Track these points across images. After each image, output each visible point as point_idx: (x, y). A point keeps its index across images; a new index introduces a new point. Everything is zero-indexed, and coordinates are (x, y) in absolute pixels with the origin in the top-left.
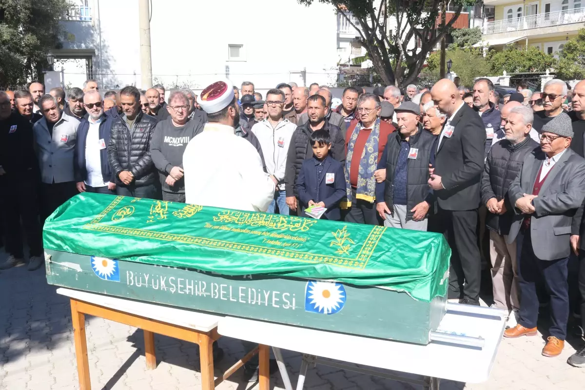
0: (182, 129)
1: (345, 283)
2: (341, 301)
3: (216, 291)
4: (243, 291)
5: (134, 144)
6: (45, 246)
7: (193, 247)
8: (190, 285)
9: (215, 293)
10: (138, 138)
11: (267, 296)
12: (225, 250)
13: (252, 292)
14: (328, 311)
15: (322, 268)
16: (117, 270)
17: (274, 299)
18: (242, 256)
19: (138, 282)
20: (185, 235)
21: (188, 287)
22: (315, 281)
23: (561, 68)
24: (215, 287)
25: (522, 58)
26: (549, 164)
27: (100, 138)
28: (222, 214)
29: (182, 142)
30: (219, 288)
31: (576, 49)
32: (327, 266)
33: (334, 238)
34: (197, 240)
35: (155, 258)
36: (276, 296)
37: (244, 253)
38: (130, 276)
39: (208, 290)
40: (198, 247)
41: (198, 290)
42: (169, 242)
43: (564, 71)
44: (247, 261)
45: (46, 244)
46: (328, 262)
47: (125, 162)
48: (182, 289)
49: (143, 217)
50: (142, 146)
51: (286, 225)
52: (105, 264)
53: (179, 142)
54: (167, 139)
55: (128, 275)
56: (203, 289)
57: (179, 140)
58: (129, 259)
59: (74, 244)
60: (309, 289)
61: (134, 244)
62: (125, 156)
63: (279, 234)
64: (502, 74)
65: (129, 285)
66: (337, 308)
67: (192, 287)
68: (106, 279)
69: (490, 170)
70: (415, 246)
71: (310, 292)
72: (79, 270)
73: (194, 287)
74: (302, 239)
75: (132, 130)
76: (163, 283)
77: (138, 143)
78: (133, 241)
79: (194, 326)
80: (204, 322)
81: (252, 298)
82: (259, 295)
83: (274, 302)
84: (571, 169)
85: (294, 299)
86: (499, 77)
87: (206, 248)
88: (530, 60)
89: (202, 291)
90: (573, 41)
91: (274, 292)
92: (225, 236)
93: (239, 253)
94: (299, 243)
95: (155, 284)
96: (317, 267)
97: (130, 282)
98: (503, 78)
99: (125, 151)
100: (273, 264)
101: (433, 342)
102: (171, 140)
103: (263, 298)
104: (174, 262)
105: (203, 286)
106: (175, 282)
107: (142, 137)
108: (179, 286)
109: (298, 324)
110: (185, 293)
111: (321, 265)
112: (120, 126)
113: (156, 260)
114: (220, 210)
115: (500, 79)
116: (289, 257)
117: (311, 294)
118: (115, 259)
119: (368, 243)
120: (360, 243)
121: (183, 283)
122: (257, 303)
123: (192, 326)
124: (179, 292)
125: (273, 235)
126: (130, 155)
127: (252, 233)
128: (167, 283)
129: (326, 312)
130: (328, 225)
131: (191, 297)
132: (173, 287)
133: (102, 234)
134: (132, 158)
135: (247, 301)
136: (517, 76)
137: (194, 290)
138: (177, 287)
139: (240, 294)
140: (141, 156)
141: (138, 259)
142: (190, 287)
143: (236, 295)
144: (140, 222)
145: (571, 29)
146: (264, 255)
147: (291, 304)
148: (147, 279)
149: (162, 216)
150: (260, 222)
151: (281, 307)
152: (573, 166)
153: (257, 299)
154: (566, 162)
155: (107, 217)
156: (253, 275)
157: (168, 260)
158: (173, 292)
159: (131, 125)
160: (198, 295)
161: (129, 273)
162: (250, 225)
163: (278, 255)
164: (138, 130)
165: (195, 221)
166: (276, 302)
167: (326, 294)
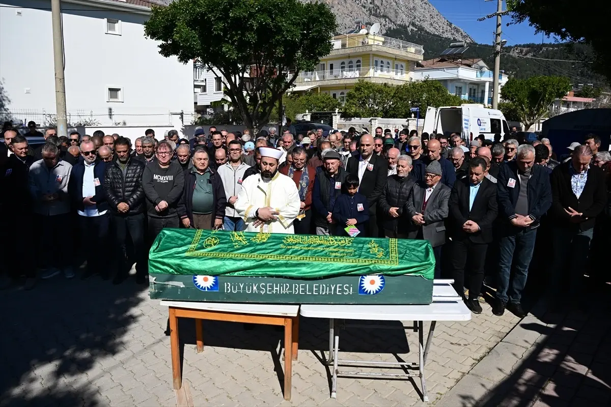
0: (166, 170)
1: (384, 275)
2: (381, 286)
3: (297, 289)
4: (316, 287)
5: (127, 182)
6: (150, 271)
7: (282, 262)
8: (277, 287)
9: (296, 290)
10: (130, 177)
11: (333, 288)
12: (306, 262)
13: (323, 287)
14: (373, 292)
15: (373, 267)
16: (216, 283)
17: (338, 289)
18: (318, 265)
19: (235, 289)
20: (271, 254)
21: (275, 288)
22: (366, 275)
23: (346, 109)
24: (296, 287)
25: (318, 101)
26: (430, 190)
27: (95, 177)
28: (287, 238)
29: (167, 179)
30: (299, 287)
31: (354, 97)
32: (376, 265)
33: (370, 248)
34: (281, 257)
35: (251, 272)
36: (340, 287)
37: (320, 262)
38: (228, 286)
39: (291, 289)
40: (285, 262)
41: (283, 290)
42: (262, 260)
43: (348, 111)
44: (323, 267)
45: (151, 269)
46: (375, 263)
47: (121, 197)
48: (270, 291)
49: (230, 244)
50: (134, 184)
51: (336, 242)
52: (206, 280)
53: (165, 179)
54: (156, 177)
55: (226, 285)
56: (287, 289)
57: (165, 178)
58: (228, 274)
59: (181, 268)
60: (361, 280)
61: (234, 264)
62: (120, 192)
63: (335, 248)
64: (306, 112)
65: (227, 292)
66: (379, 289)
67: (278, 289)
68: (206, 290)
69: (386, 194)
70: (419, 249)
71: (362, 282)
72: (182, 286)
73: (280, 289)
74: (351, 250)
75: (124, 172)
76: (255, 288)
77: (129, 182)
78: (232, 262)
79: (287, 314)
80: (292, 311)
81: (323, 291)
82: (328, 288)
83: (338, 291)
84: (443, 194)
85: (351, 288)
86: (303, 115)
87: (291, 262)
88: (323, 102)
89: (286, 290)
90: (352, 91)
91: (338, 285)
92: (299, 253)
93: (315, 263)
94: (351, 253)
95: (249, 290)
96: (371, 267)
97: (228, 290)
98: (306, 115)
99: (120, 188)
100: (341, 268)
101: (435, 302)
102: (159, 177)
103: (330, 290)
104: (268, 273)
105: (286, 287)
106: (265, 287)
107: (134, 177)
108: (268, 289)
109: (354, 303)
110: (273, 293)
111: (373, 265)
112: (114, 168)
113: (252, 273)
114: (285, 235)
115: (304, 115)
116: (350, 262)
117: (363, 284)
118: (214, 276)
119: (391, 250)
120: (387, 250)
121: (272, 287)
122: (326, 293)
123: (284, 314)
124: (268, 293)
125: (331, 249)
126: (124, 191)
127: (316, 249)
128: (258, 288)
129: (372, 293)
130: (362, 240)
131: (277, 296)
132: (263, 290)
133: (203, 259)
134: (126, 193)
135: (319, 293)
136: (315, 113)
137: (280, 290)
138: (266, 290)
139: (314, 289)
140: (133, 192)
141: (236, 274)
142: (277, 288)
143: (311, 290)
144: (228, 248)
145: (348, 82)
146: (333, 262)
147: (350, 291)
148: (242, 286)
149: (244, 243)
150: (317, 241)
151: (343, 294)
152: (444, 192)
153: (326, 291)
154: (440, 189)
155: (199, 246)
156: (324, 277)
157: (262, 272)
158: (263, 293)
159: (124, 168)
160: (283, 293)
161: (227, 284)
162: (311, 244)
163: (343, 262)
164: (130, 171)
165: (271, 244)
166: (339, 291)
167: (372, 282)
